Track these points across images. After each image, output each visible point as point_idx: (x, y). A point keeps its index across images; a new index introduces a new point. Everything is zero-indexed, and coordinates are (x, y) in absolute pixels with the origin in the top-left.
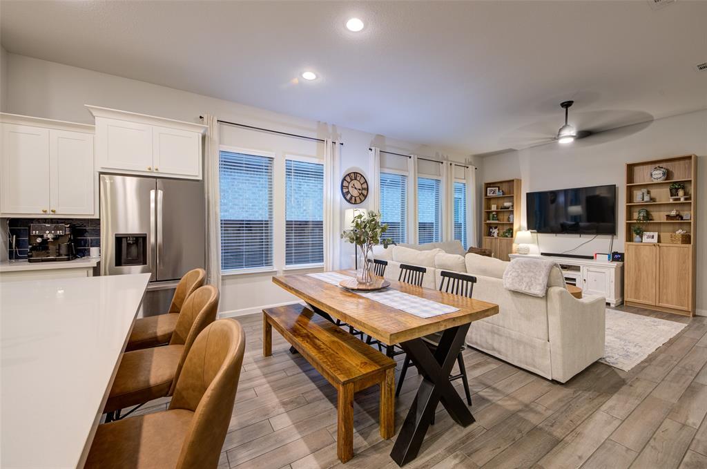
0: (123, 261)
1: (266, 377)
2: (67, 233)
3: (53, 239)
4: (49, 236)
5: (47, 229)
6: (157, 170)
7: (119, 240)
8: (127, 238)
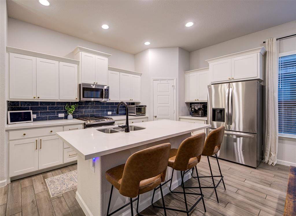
0: (216, 119)
1: (276, 211)
2: (201, 107)
3: (198, 109)
4: (196, 108)
5: (196, 106)
6: (233, 78)
7: (214, 111)
8: (217, 110)
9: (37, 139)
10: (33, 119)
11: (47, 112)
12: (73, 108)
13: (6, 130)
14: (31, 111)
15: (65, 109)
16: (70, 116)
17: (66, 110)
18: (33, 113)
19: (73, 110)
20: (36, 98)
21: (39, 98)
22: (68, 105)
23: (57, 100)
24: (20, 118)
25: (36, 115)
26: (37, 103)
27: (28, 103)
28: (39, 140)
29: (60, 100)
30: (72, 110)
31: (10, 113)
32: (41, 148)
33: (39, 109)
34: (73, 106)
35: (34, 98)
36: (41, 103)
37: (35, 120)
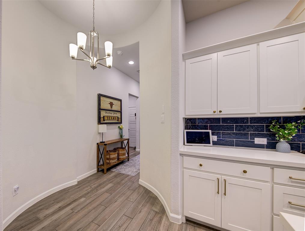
9: (219, 176)
10: (213, 141)
11: (234, 133)
12: (290, 129)
13: (180, 154)
14: (210, 131)
15: (269, 130)
16: (283, 144)
17: (272, 132)
18: (213, 134)
19: (291, 133)
20: (216, 113)
21: (220, 112)
22: (276, 123)
23: (255, 114)
24: (197, 139)
25: (217, 136)
26: (217, 120)
27: (206, 120)
28: (223, 180)
29: (261, 113)
30: (289, 134)
31: (187, 132)
32: (225, 194)
33: (220, 128)
34: (292, 126)
35: (214, 112)
36: (225, 120)
37: (215, 143)
